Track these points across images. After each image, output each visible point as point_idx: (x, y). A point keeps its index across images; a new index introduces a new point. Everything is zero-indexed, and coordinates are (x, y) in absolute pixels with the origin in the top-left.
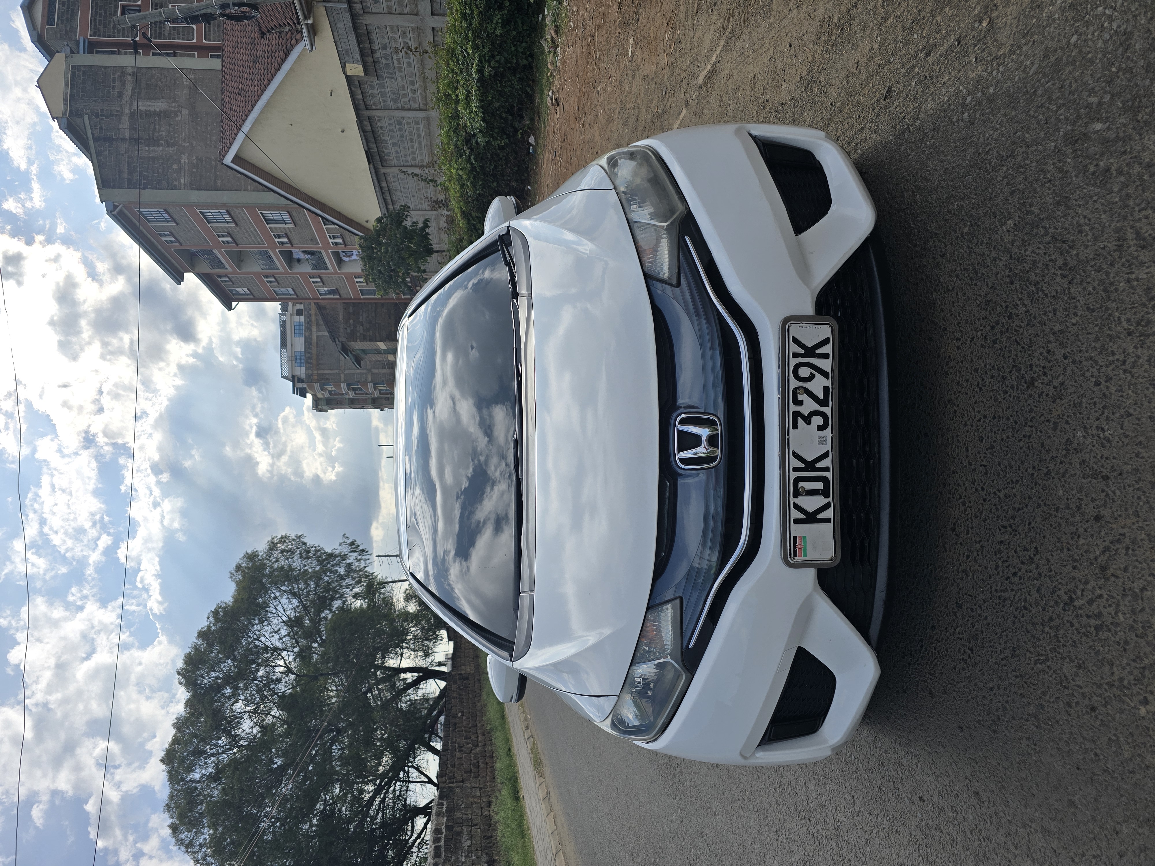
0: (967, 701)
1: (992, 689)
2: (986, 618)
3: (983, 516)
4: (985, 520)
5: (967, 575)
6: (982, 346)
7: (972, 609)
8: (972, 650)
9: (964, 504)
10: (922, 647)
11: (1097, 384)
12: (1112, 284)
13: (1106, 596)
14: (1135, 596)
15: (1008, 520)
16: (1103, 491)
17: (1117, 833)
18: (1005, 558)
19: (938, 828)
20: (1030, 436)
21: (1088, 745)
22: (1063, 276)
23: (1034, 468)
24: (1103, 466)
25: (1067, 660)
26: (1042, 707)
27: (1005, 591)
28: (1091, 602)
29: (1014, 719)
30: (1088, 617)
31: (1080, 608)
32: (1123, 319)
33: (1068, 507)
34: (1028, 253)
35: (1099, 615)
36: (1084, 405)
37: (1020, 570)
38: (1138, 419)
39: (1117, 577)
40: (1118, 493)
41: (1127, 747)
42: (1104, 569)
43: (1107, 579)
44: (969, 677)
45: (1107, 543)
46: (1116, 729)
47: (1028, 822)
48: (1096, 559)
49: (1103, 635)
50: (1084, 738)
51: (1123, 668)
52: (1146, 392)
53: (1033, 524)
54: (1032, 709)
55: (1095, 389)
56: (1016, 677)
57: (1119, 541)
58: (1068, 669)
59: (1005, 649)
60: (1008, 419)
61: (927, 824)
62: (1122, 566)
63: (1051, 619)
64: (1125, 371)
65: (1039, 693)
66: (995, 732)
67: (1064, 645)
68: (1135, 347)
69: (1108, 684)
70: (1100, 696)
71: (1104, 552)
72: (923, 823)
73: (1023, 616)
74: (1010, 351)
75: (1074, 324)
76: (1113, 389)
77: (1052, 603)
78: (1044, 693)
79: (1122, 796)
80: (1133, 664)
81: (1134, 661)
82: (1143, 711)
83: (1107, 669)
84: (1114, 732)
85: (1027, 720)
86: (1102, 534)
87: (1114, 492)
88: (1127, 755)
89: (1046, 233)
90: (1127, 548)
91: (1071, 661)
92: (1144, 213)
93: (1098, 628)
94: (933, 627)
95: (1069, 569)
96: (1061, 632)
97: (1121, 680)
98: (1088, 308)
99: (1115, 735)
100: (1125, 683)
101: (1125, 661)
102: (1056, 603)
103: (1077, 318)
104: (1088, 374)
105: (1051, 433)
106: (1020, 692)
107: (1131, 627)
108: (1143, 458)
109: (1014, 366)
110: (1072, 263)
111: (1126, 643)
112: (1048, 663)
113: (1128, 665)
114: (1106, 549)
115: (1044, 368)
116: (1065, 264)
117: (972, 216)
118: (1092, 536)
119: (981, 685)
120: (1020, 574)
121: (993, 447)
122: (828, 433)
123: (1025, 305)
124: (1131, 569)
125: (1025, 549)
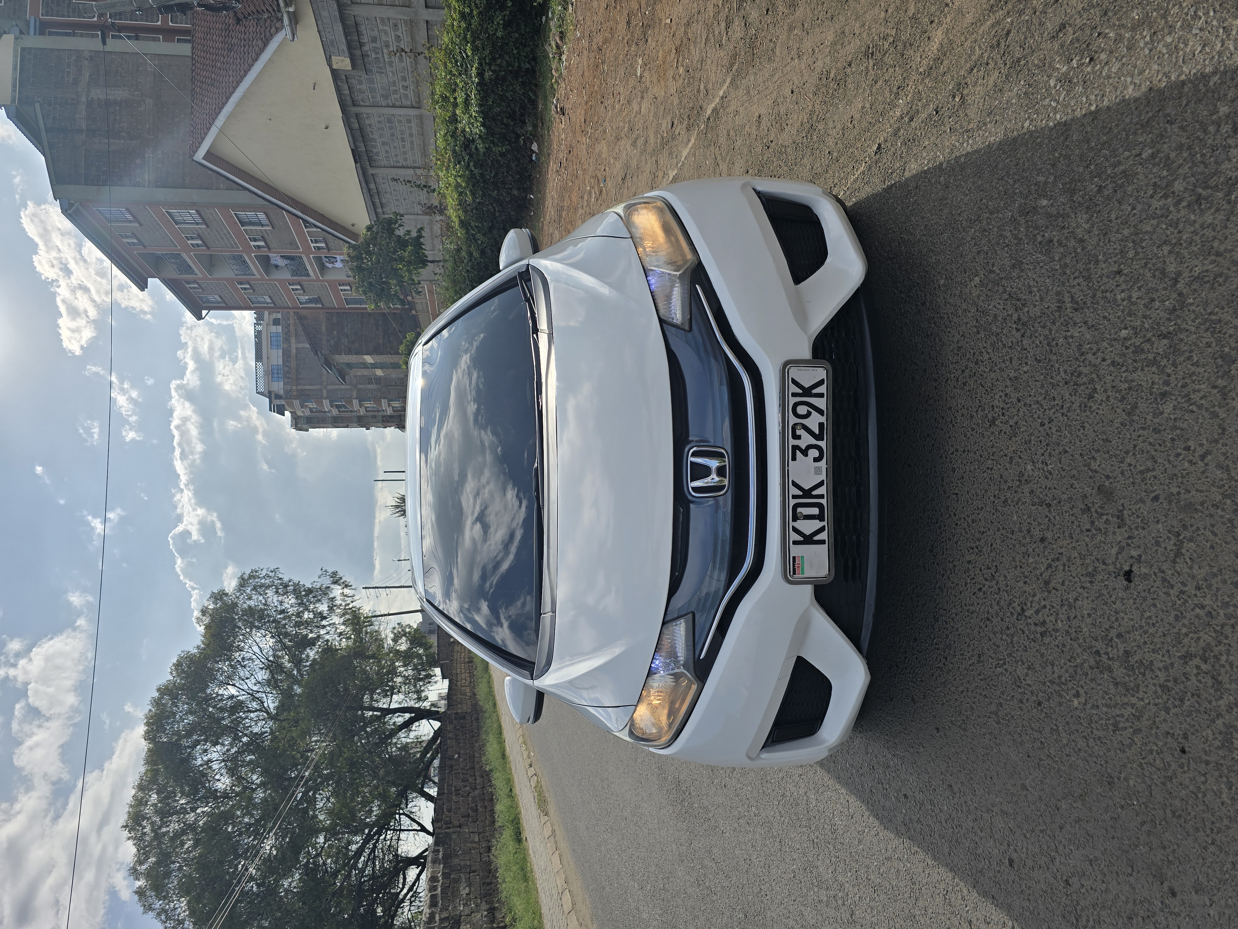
0: (943, 704)
1: (962, 692)
2: (957, 630)
3: (955, 539)
4: (956, 543)
5: (943, 591)
6: (955, 387)
7: (946, 622)
8: (946, 659)
9: (940, 528)
10: (906, 658)
11: (1042, 425)
12: (1053, 339)
13: (1048, 607)
14: (1070, 607)
15: (975, 542)
16: (1047, 516)
17: (1058, 809)
18: (972, 576)
19: (919, 821)
20: (992, 469)
21: (1036, 735)
22: (1018, 330)
23: (995, 496)
24: (1046, 495)
25: (1020, 663)
26: (1001, 705)
27: (972, 605)
28: (1037, 612)
29: (979, 717)
30: (1036, 624)
31: (1030, 618)
32: (1061, 370)
33: (1021, 531)
34: (990, 307)
35: (1044, 623)
36: (1033, 442)
37: (984, 586)
38: (1072, 455)
39: (1057, 590)
40: (1057, 518)
41: (1064, 735)
42: (1047, 583)
43: (1049, 592)
44: (944, 683)
45: (1050, 561)
46: (1057, 720)
47: (991, 807)
48: (1041, 575)
49: (1047, 640)
50: (1032, 729)
51: (1061, 667)
52: (1078, 433)
53: (994, 546)
54: (993, 708)
55: (1041, 429)
56: (981, 680)
57: (1058, 559)
58: (1021, 671)
59: (972, 656)
60: (975, 453)
61: (910, 819)
62: (1061, 581)
63: (1008, 628)
64: (1063, 414)
65: (998, 692)
66: (965, 730)
67: (1017, 650)
68: (1070, 394)
69: (1050, 681)
70: (1044, 692)
71: (1047, 568)
72: (907, 818)
73: (986, 626)
74: (976, 393)
75: (1025, 372)
76: (1054, 430)
77: (1009, 614)
78: (1002, 693)
79: (1061, 777)
80: (1069, 663)
81: (1070, 661)
82: (1076, 702)
83: (1049, 668)
84: (1054, 722)
85: (989, 717)
86: (1046, 553)
87: (1055, 518)
88: (1065, 742)
89: (1005, 291)
90: (1064, 565)
91: (1023, 663)
92: (1077, 281)
93: (1043, 634)
94: (915, 639)
95: (1021, 584)
96: (1015, 639)
97: (1060, 677)
98: (1036, 359)
99: (1056, 725)
100: (1063, 679)
101: (1062, 662)
102: (1012, 613)
103: (1028, 367)
104: (1035, 416)
105: (1008, 466)
106: (984, 693)
107: (1067, 632)
108: (1075, 488)
109: (980, 406)
110: (1025, 319)
111: (1064, 645)
112: (1005, 667)
113: (1065, 664)
114: (1049, 566)
115: (1002, 409)
116: (1019, 319)
117: (946, 270)
118: (1038, 555)
119: (953, 689)
120: (984, 589)
121: (963, 478)
122: (823, 464)
123: (988, 353)
124: (1067, 583)
125: (989, 568)
